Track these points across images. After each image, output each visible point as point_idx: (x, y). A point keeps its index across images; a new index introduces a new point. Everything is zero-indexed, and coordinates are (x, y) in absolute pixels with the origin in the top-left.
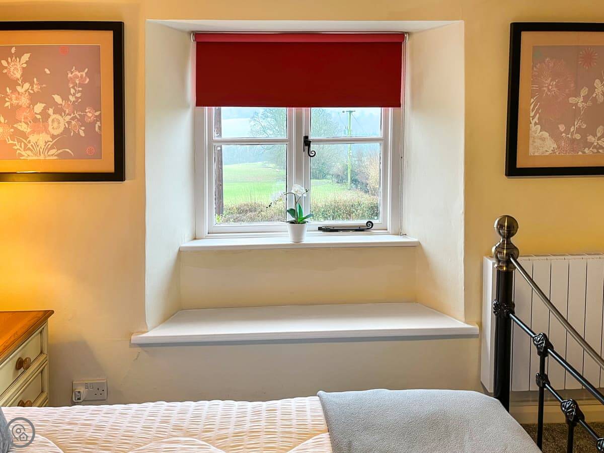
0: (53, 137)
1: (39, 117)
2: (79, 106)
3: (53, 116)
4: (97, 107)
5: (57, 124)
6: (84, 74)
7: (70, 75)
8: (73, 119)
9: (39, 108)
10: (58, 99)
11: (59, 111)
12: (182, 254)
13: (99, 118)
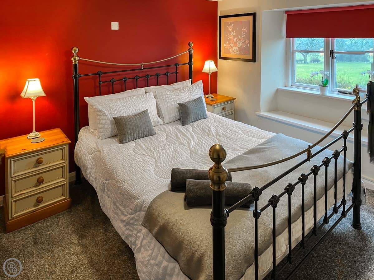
0: (238, 48)
1: (235, 42)
2: (244, 39)
3: (238, 42)
4: (249, 40)
5: (239, 44)
6: (246, 29)
7: (242, 30)
8: (243, 43)
9: (235, 39)
10: (239, 37)
11: (240, 40)
12: (278, 91)
13: (249, 42)
